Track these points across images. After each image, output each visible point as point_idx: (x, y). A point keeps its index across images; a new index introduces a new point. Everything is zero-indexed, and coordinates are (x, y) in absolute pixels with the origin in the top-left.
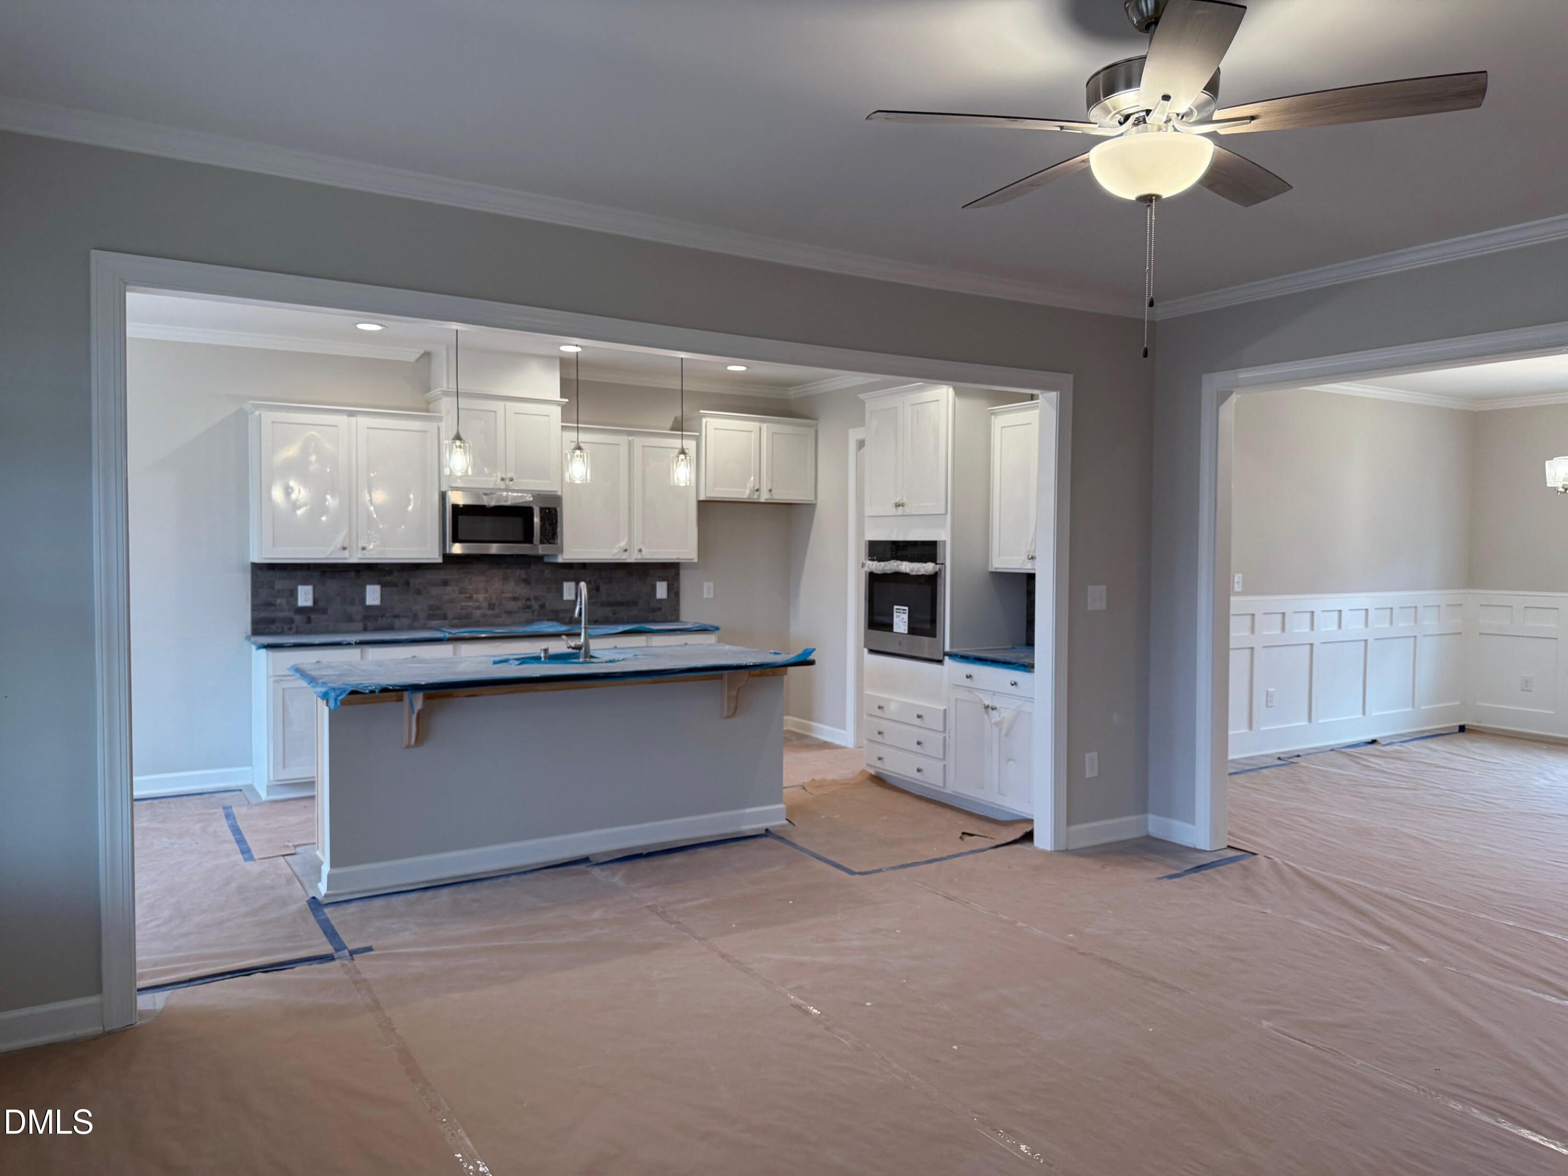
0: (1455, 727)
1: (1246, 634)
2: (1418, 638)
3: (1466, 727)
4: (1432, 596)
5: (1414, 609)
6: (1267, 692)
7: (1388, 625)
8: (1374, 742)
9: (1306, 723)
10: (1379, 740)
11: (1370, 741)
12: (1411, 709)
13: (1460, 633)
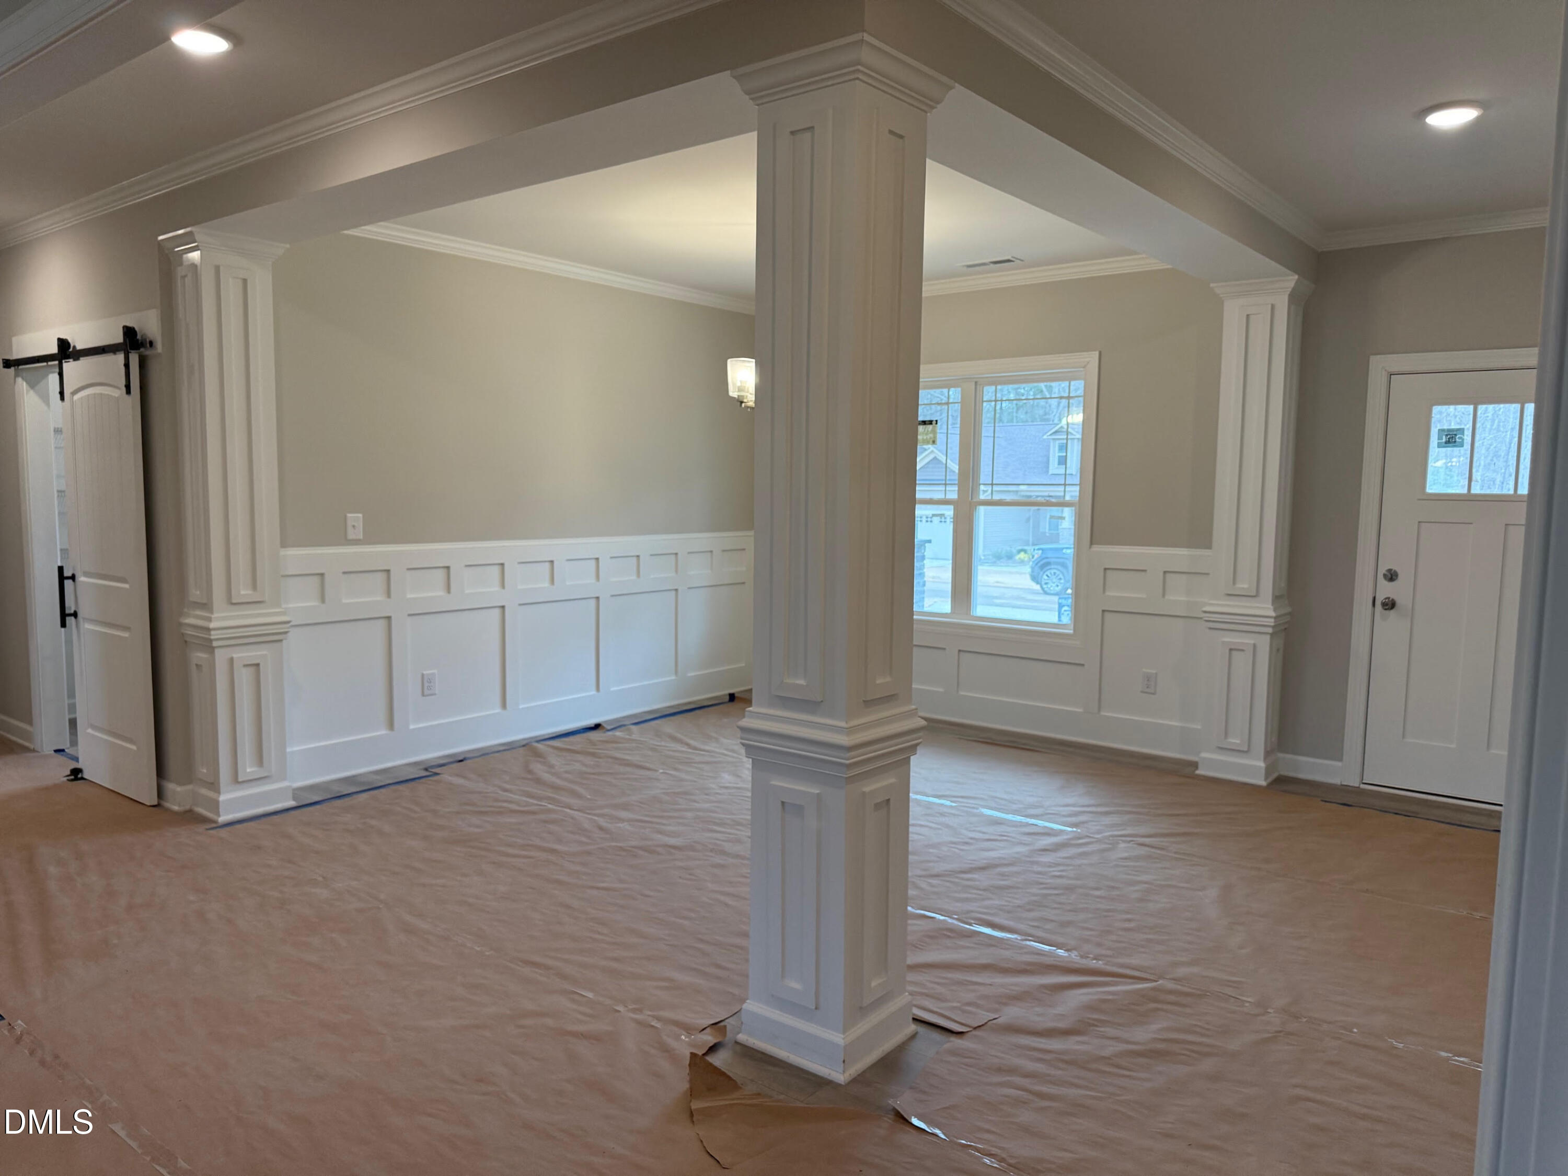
0: (725, 695)
1: (379, 599)
2: (680, 591)
3: (736, 695)
4: (703, 540)
5: (673, 557)
6: (423, 675)
7: (634, 577)
8: (597, 727)
9: (498, 710)
10: (604, 725)
11: (593, 726)
12: (673, 677)
13: (743, 583)
